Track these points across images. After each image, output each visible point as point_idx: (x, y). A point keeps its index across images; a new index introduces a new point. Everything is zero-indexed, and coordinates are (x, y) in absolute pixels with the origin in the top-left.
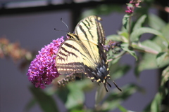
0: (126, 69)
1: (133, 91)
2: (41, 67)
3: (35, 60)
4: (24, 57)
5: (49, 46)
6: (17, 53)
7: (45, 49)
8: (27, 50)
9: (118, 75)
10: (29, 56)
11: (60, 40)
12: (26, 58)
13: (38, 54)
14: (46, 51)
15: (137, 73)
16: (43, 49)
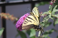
0: (50, 23)
1: (53, 31)
2: (20, 24)
3: (19, 21)
4: (15, 19)
5: (23, 16)
6: (13, 18)
7: (22, 17)
8: (16, 17)
9: (48, 25)
10: (17, 19)
11: (27, 14)
12: (16, 20)
13: (20, 19)
14: (22, 18)
15: (54, 25)
16: (21, 17)
